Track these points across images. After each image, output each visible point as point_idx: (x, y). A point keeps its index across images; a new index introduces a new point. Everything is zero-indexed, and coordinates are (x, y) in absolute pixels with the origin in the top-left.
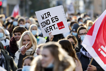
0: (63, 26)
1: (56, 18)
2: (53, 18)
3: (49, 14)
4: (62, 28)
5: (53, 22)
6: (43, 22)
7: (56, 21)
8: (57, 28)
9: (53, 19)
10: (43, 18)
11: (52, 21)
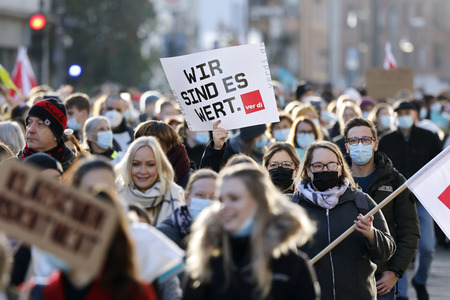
0: (259, 105)
1: (240, 78)
2: (231, 77)
3: (217, 68)
4: (256, 109)
5: (228, 91)
6: (191, 91)
7: (240, 87)
8: (239, 109)
9: (228, 82)
10: (191, 78)
11: (226, 89)
